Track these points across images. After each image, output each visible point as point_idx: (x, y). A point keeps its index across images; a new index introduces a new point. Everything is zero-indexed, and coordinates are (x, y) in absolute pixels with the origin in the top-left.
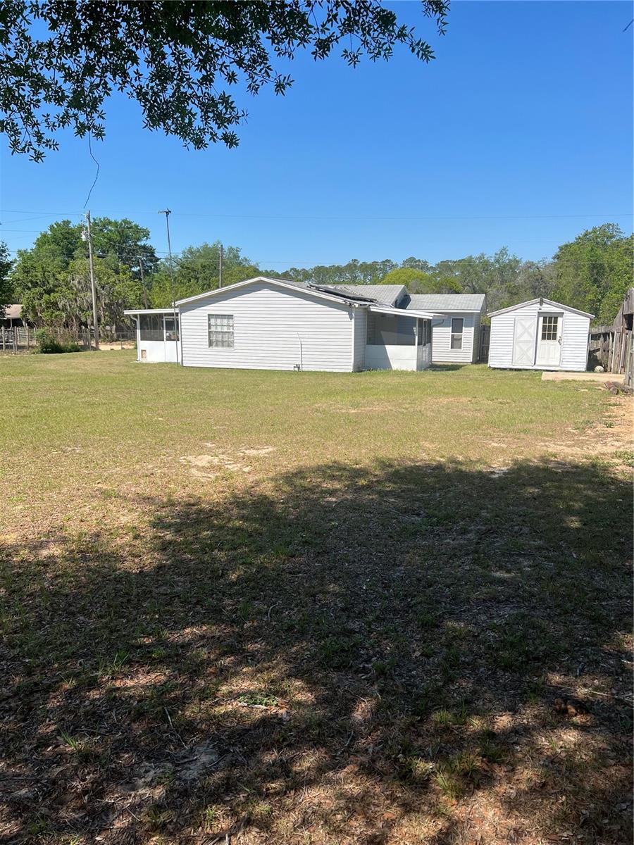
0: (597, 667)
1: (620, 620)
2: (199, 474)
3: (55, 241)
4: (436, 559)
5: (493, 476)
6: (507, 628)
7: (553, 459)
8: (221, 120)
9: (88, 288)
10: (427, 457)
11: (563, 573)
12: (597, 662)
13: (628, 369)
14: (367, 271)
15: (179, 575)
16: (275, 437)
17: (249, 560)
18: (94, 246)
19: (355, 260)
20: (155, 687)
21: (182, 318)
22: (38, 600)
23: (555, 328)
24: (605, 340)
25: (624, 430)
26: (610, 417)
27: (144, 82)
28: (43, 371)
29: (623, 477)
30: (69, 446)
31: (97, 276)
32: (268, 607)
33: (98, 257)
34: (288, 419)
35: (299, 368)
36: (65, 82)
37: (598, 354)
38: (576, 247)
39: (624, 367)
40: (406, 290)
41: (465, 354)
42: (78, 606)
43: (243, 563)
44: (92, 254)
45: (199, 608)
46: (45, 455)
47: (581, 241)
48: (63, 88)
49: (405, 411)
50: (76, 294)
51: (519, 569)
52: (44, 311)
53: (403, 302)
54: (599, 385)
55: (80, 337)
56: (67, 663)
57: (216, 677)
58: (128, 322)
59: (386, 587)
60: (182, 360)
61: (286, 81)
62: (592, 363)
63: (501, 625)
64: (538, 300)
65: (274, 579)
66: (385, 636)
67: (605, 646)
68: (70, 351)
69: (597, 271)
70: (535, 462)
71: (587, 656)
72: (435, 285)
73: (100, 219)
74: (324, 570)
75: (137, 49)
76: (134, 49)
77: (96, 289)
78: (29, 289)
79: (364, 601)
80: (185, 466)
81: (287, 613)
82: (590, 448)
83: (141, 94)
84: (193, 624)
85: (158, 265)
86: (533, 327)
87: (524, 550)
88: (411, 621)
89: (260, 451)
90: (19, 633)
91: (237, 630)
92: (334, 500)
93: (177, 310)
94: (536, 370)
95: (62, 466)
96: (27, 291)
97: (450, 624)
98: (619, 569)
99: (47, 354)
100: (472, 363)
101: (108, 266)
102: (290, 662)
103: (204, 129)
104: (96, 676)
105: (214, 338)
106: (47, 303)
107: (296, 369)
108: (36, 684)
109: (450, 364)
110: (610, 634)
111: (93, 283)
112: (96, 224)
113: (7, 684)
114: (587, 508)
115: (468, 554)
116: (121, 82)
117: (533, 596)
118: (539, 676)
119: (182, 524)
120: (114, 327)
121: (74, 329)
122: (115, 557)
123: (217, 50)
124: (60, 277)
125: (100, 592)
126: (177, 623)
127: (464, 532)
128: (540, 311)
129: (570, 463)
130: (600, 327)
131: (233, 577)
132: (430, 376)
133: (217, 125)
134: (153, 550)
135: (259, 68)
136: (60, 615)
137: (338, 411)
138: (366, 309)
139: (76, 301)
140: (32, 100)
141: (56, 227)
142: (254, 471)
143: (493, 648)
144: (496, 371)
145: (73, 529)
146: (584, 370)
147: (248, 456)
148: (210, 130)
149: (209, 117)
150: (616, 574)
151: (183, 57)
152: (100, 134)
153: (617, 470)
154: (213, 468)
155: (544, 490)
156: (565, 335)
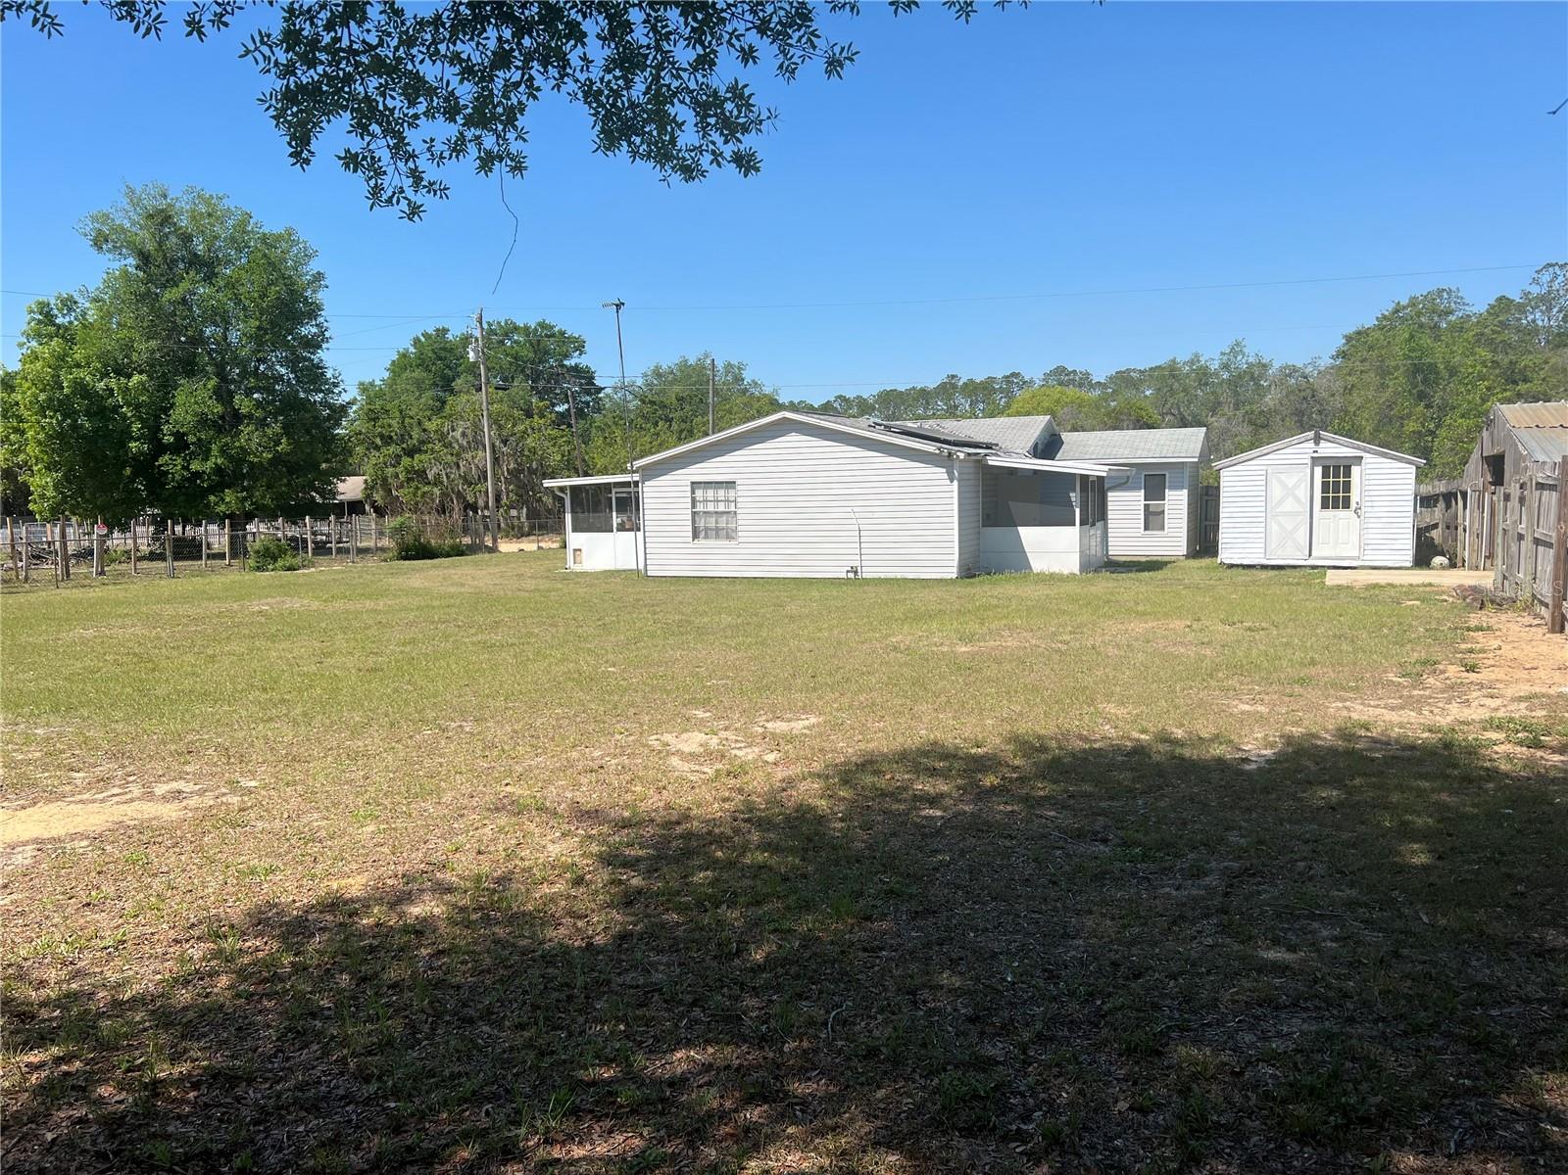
0: (1490, 1138)
1: (1531, 1045)
2: (686, 767)
3: (422, 362)
4: (1145, 924)
5: (1247, 767)
6: (1299, 1058)
7: (1363, 733)
8: (731, 129)
9: (478, 444)
10: (1112, 733)
11: (1406, 952)
12: (1491, 1129)
13: (1499, 561)
14: (976, 395)
15: (660, 951)
16: (820, 698)
17: (786, 925)
18: (488, 369)
19: (953, 377)
20: (624, 1160)
21: (645, 489)
22: (408, 994)
23: (1347, 487)
24: (1448, 506)
25: (1501, 676)
26: (1471, 651)
27: (595, 73)
28: (400, 590)
29: (1509, 767)
30: (452, 720)
31: (495, 421)
32: (828, 1012)
33: (496, 388)
34: (841, 665)
35: (856, 572)
36: (461, 82)
37: (1435, 534)
38: (1377, 334)
39: (1490, 556)
40: (1054, 424)
41: (1173, 538)
42: (480, 1006)
43: (775, 930)
44: (487, 384)
45: (697, 1012)
46: (411, 737)
47: (1388, 323)
48: (457, 93)
49: (1064, 648)
50: (458, 455)
51: (1313, 944)
52: (402, 487)
53: (1049, 446)
54: (1443, 592)
55: (465, 531)
56: (464, 1111)
57: (736, 1142)
58: (548, 500)
59: (1052, 977)
60: (646, 565)
61: (844, 54)
62: (1424, 553)
63: (1285, 1052)
64: (1311, 434)
65: (835, 961)
66: (1055, 1070)
67: (1503, 1096)
68: (448, 555)
69: (1424, 377)
70: (1327, 739)
71: (1468, 1115)
72: (1108, 414)
73: (499, 323)
74: (928, 945)
75: (585, 17)
76: (580, 18)
77: (493, 446)
78: (377, 448)
79: (1011, 1004)
80: (660, 752)
81: (863, 1024)
82: (1436, 711)
83: (590, 94)
84: (689, 1044)
85: (600, 399)
86: (1303, 486)
87: (1319, 907)
88: (1106, 1042)
89: (793, 724)
90: (376, 1054)
91: (771, 1055)
92: (939, 813)
93: (636, 477)
94: (1314, 567)
95: (440, 756)
96: (374, 452)
97: (1182, 1050)
98: (1518, 944)
99: (407, 562)
100: (1187, 557)
101: (514, 404)
102: (876, 1117)
103: (701, 146)
104: (517, 1136)
105: (701, 524)
106: (408, 472)
107: (851, 575)
108: (409, 1149)
109: (1144, 559)
110: (1513, 1072)
111: (488, 433)
112: (492, 332)
113: (357, 1148)
114: (1441, 826)
115: (1207, 916)
116: (557, 76)
117: (1346, 996)
118: (1374, 1155)
119: (659, 858)
120: (525, 510)
121: (455, 516)
122: (540, 918)
123: (723, 11)
124: (432, 426)
125: (517, 982)
126: (658, 1041)
127: (1197, 873)
128: (1315, 455)
129: (1397, 741)
130: (1436, 483)
131: (759, 956)
132: (1105, 583)
133: (723, 138)
134: (610, 905)
135: (796, 35)
136: (448, 1022)
137: (935, 649)
138: (979, 461)
139: (458, 467)
140: (406, 115)
141: (423, 340)
142: (787, 761)
143: (1274, 1099)
144: (1234, 571)
145: (464, 866)
146: (1409, 564)
147: (772, 733)
148: (711, 147)
149: (709, 124)
150: (1515, 956)
151: (663, 27)
152: (518, 167)
153: (1497, 753)
154: (709, 755)
155: (1350, 794)
156: (1367, 499)
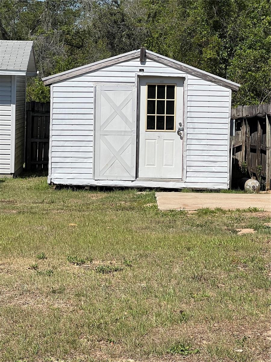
23: (171, 107)
64: (137, 52)
86: (130, 104)
100: (15, 175)
128: (141, 74)
146: (227, 187)
156: (189, 120)
